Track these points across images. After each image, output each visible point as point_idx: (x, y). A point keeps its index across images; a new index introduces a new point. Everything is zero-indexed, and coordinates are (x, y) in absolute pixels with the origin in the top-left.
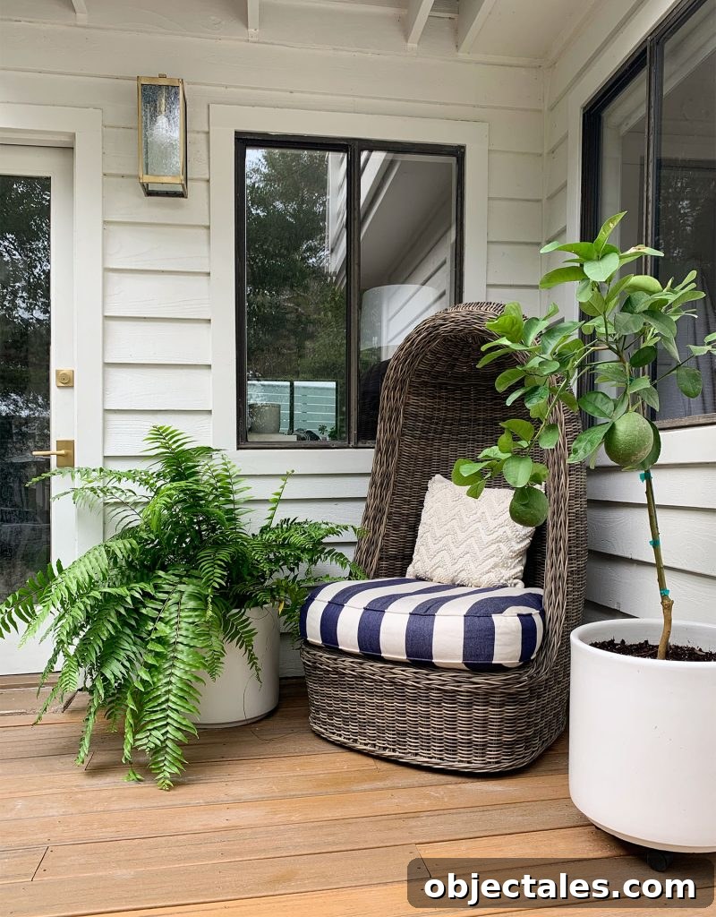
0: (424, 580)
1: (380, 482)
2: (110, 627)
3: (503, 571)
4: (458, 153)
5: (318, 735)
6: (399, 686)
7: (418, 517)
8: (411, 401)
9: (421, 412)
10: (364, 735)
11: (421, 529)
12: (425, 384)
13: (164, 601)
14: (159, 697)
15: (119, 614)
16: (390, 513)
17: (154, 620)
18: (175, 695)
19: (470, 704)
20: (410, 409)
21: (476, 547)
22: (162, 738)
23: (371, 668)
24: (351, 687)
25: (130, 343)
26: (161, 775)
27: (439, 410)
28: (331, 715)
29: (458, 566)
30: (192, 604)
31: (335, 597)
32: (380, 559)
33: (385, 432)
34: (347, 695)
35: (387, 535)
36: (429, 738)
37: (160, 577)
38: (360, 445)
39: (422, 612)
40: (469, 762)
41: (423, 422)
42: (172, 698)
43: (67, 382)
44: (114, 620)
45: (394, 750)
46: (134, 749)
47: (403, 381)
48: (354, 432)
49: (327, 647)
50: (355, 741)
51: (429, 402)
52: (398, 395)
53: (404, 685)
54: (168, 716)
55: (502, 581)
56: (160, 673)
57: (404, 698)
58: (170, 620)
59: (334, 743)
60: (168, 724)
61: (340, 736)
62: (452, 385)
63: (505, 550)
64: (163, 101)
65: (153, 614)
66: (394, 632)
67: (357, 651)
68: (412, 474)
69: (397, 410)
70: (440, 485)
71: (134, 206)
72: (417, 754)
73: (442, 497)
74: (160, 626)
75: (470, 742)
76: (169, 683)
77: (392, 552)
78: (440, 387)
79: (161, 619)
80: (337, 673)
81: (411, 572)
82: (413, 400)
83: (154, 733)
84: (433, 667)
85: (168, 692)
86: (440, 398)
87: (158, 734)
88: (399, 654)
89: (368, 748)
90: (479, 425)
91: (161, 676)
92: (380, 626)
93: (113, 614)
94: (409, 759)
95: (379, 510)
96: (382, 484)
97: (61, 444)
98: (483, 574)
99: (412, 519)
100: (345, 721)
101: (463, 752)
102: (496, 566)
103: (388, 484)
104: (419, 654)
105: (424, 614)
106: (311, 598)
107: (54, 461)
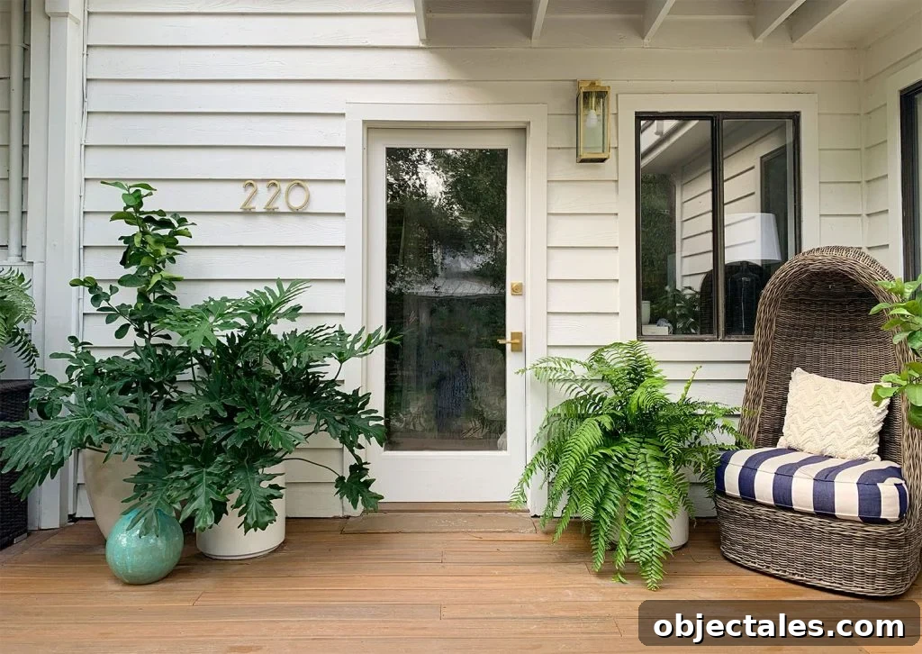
0: (795, 450)
1: (758, 375)
2: (605, 477)
3: (864, 447)
4: (795, 117)
5: (733, 562)
6: (807, 530)
7: (785, 401)
8: (781, 314)
9: (787, 321)
10: (777, 563)
11: (788, 409)
12: (790, 301)
13: (634, 460)
14: (645, 527)
15: (609, 467)
16: (765, 398)
17: (631, 473)
18: (657, 526)
19: (863, 546)
20: (780, 320)
21: (841, 429)
22: (651, 555)
23: (782, 515)
24: (764, 528)
25: (564, 265)
26: (650, 581)
27: (800, 319)
28: (746, 548)
29: (826, 442)
30: (655, 463)
31: (747, 462)
32: (759, 432)
33: (761, 337)
34: (761, 534)
35: (762, 414)
36: (831, 569)
37: (626, 442)
38: (727, 339)
39: (823, 478)
40: (862, 588)
41: (788, 328)
42: (654, 528)
43: (518, 290)
44: (607, 472)
45: (802, 576)
46: (628, 561)
47: (776, 301)
48: (722, 328)
49: (743, 498)
50: (768, 567)
51: (793, 314)
52: (772, 310)
53: (811, 529)
54: (652, 540)
55: (864, 456)
56: (643, 510)
57: (811, 539)
58: (643, 474)
59: (748, 568)
60: (652, 545)
61: (755, 563)
62: (808, 300)
63: (865, 433)
64: (594, 99)
65: (629, 468)
66: (803, 491)
67: (772, 503)
68: (779, 367)
69: (771, 321)
70: (802, 376)
71: (566, 168)
72: (821, 580)
73: (805, 389)
74: (636, 477)
75: (863, 573)
76: (651, 518)
77: (767, 427)
78: (801, 302)
79: (635, 472)
80: (754, 518)
81: (782, 443)
82: (783, 313)
83: (644, 550)
84: (834, 518)
85: (651, 524)
86: (800, 310)
87: (647, 551)
88: (809, 507)
89: (780, 573)
90: (830, 331)
91: (644, 512)
92: (791, 487)
93: (605, 467)
94: (815, 582)
95: (757, 395)
96: (759, 375)
97: (514, 335)
98: (848, 449)
99: (780, 402)
100: (759, 552)
101: (857, 579)
102: (858, 443)
103: (763, 376)
104: (824, 508)
105: (825, 480)
106: (724, 462)
107: (509, 347)
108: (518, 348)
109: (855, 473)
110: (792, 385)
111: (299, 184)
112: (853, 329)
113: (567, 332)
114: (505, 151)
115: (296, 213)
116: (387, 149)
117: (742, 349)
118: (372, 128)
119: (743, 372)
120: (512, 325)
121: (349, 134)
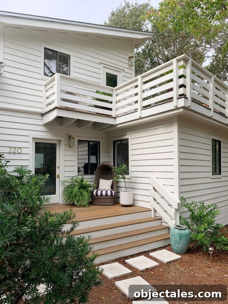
0: (101, 189)
1: (96, 180)
4: (99, 142)
7: (99, 183)
8: (99, 171)
11: (100, 184)
19: (111, 199)
21: (107, 186)
23: (101, 197)
24: (99, 199)
25: (67, 163)
29: (105, 188)
31: (96, 191)
32: (96, 188)
33: (97, 174)
35: (96, 185)
36: (107, 202)
38: (90, 175)
41: (100, 173)
43: (58, 167)
47: (99, 169)
49: (96, 195)
51: (101, 171)
53: (105, 198)
55: (110, 189)
63: (110, 186)
66: (104, 193)
67: (100, 195)
68: (98, 179)
71: (67, 148)
72: (106, 204)
73: (102, 181)
78: (102, 169)
80: (97, 198)
84: (107, 196)
89: (101, 204)
92: (102, 193)
95: (96, 183)
97: (58, 175)
100: (98, 202)
104: (107, 195)
105: (107, 192)
106: (93, 191)
107: (57, 177)
108: (59, 177)
109: (110, 191)
110: (100, 181)
111: (20, 148)
112: (108, 173)
113: (67, 174)
114: (56, 144)
115: (19, 153)
116: (35, 142)
117: (94, 176)
118: (33, 138)
119: (94, 180)
120: (57, 173)
121: (30, 139)
